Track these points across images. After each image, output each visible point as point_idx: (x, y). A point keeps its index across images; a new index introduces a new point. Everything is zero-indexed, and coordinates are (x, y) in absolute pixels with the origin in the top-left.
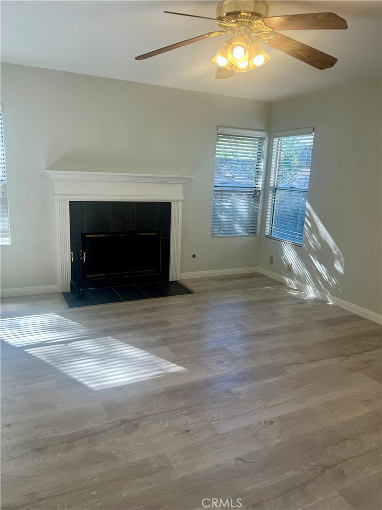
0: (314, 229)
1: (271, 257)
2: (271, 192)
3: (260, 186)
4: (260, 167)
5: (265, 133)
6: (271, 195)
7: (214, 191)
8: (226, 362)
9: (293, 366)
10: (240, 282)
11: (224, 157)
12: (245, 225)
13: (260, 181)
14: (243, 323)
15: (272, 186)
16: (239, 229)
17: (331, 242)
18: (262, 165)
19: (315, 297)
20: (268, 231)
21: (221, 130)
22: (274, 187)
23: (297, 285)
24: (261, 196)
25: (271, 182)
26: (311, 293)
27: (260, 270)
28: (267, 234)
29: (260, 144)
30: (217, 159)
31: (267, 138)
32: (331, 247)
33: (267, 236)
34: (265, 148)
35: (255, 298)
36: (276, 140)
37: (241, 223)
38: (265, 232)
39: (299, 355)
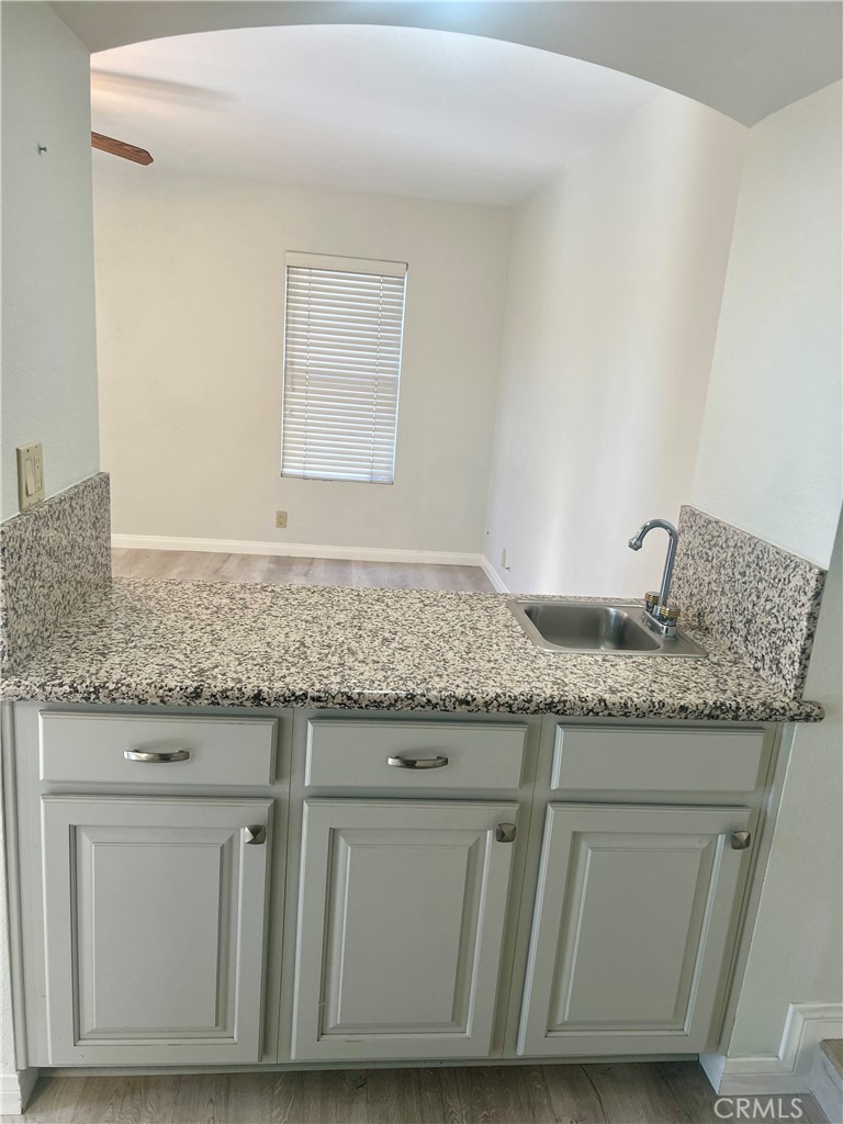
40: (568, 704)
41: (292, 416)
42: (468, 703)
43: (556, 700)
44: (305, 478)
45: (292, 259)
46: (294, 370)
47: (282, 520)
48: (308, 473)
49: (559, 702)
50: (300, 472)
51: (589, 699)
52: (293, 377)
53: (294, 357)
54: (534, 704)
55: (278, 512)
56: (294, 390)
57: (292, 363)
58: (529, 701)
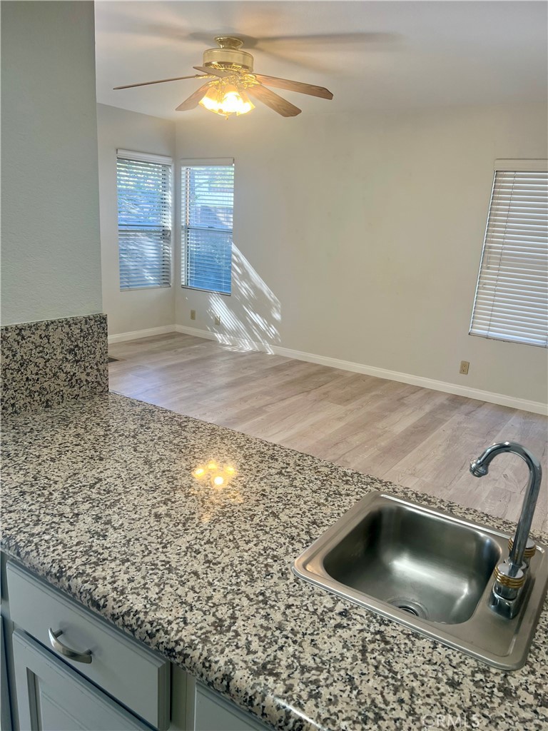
0: (245, 277)
1: (192, 311)
2: (183, 232)
3: (169, 225)
4: (166, 201)
5: (170, 160)
6: (183, 236)
7: (120, 231)
8: (208, 414)
9: (270, 406)
10: (164, 343)
11: (124, 187)
12: (156, 274)
13: (168, 219)
14: (199, 381)
15: (183, 224)
16: (150, 278)
17: (265, 288)
18: (169, 199)
19: (251, 349)
20: (183, 280)
21: (122, 153)
22: (186, 226)
23: (230, 340)
24: (172, 237)
25: (183, 220)
26: (247, 346)
27: (179, 328)
28: (183, 284)
29: (164, 173)
30: (119, 191)
31: (173, 165)
32: (266, 293)
33: (183, 287)
34: (170, 178)
35: (193, 357)
36: (184, 168)
37: (152, 271)
38: (181, 282)
39: (268, 398)
40: (188, 661)
41: (485, 289)
42: (98, 606)
43: (178, 649)
44: (487, 337)
45: (500, 165)
46: (490, 253)
47: (465, 368)
48: (491, 334)
49: (180, 653)
50: (485, 332)
51: (215, 667)
52: (490, 258)
53: (492, 242)
54: (154, 641)
55: (462, 362)
56: (488, 268)
57: (490, 247)
58: (151, 636)
